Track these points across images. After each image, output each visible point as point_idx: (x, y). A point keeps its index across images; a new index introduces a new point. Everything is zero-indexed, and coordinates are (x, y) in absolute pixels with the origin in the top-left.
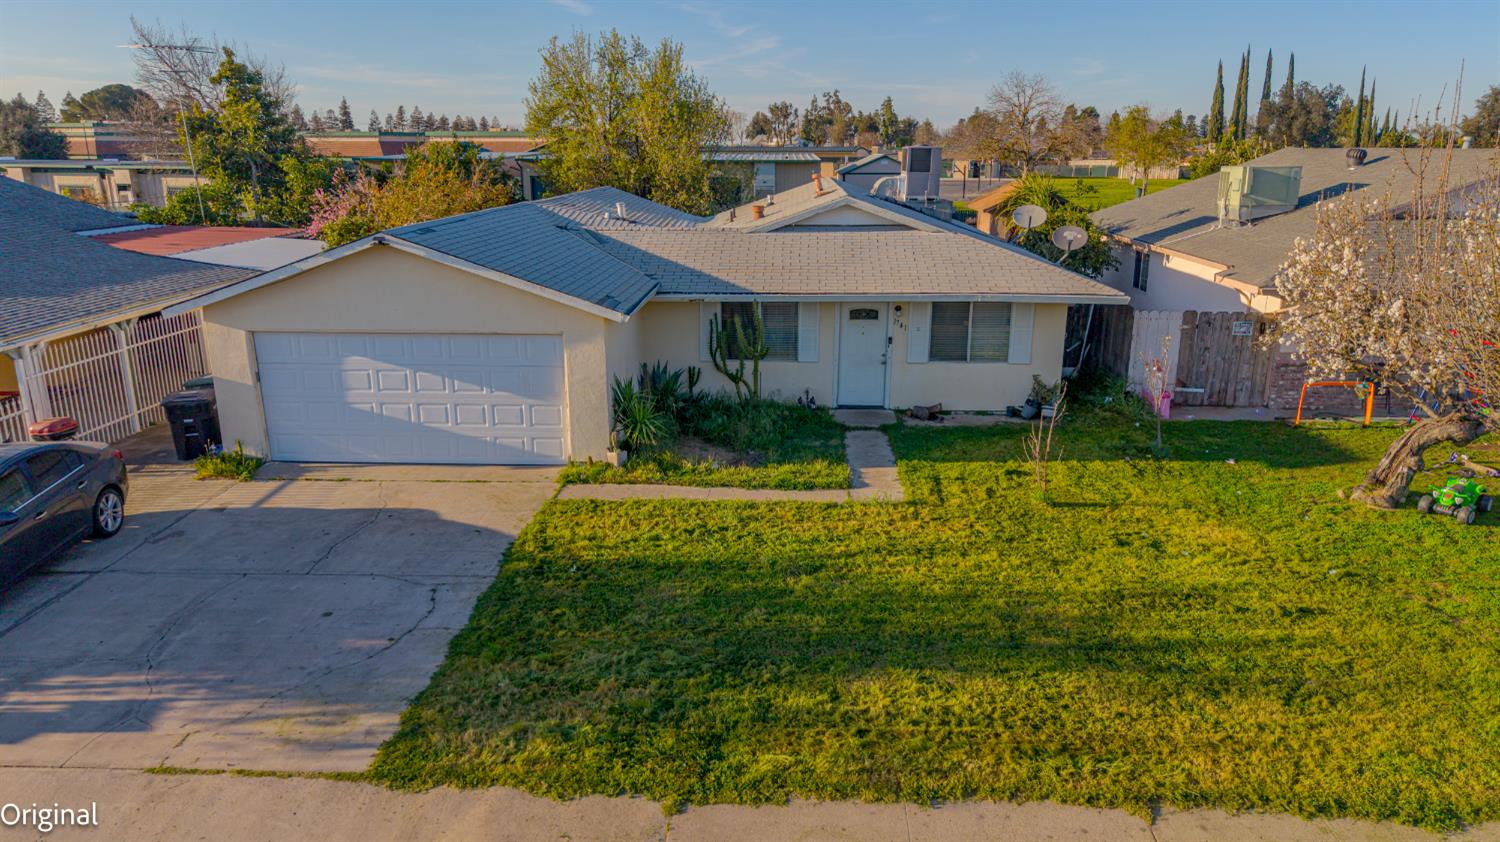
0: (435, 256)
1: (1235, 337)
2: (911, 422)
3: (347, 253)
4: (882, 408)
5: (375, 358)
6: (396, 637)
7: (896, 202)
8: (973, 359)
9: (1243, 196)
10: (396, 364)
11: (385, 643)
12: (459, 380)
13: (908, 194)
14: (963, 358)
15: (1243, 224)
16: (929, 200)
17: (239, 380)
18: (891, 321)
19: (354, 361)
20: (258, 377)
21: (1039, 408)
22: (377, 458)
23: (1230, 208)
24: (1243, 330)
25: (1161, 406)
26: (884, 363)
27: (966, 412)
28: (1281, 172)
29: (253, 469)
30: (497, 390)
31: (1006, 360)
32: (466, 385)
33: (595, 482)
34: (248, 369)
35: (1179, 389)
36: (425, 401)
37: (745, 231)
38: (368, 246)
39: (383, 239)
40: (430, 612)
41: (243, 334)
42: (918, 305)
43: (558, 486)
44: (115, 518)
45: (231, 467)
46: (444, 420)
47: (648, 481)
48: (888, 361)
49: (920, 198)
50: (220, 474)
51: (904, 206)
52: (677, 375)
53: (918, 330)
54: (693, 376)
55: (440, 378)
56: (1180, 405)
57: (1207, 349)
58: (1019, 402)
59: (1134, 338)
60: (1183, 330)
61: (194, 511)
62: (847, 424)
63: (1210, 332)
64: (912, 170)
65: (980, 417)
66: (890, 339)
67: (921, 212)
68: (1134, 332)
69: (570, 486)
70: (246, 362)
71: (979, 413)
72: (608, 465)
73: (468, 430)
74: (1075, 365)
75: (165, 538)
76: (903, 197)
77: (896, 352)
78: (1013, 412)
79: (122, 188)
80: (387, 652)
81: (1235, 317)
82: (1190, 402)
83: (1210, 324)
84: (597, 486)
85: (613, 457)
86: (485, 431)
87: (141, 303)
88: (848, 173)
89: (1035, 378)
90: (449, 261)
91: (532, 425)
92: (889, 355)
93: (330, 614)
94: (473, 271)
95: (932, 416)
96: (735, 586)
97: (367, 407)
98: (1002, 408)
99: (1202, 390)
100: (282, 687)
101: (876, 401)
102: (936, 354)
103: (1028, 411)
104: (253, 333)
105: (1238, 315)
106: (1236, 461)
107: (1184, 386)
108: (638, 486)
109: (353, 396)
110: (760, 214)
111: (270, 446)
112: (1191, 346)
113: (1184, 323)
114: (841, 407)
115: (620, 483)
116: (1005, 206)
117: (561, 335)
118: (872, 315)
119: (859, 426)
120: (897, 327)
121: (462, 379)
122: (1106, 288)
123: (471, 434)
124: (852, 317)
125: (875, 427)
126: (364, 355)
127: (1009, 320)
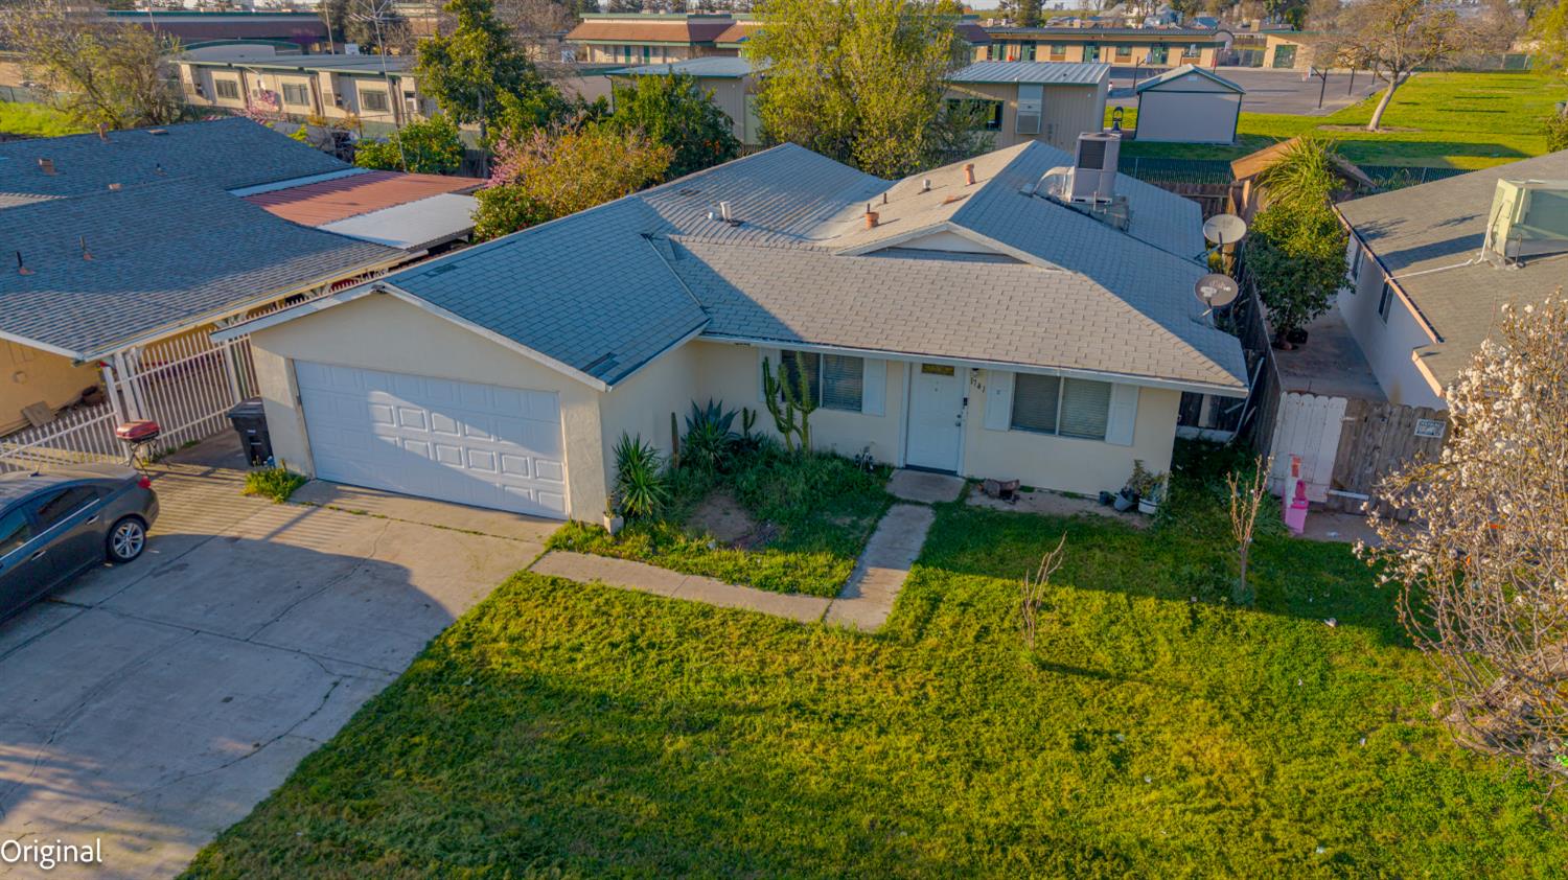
0: (431, 307)
1: (1418, 438)
2: (978, 500)
3: (355, 297)
4: (954, 474)
5: (395, 394)
6: (262, 743)
7: (1059, 203)
8: (1061, 434)
9: (1514, 226)
10: (415, 403)
11: (249, 748)
12: (469, 424)
13: (1074, 194)
14: (1052, 431)
16: (1098, 201)
17: (283, 402)
18: (968, 381)
19: (378, 395)
20: (300, 400)
21: (1136, 498)
22: (402, 489)
23: (1497, 236)
24: (1430, 430)
25: (1296, 521)
26: (959, 425)
27: (1052, 492)
29: (291, 488)
30: (505, 438)
31: (1101, 438)
32: (476, 431)
33: (580, 550)
34: (289, 394)
35: (1333, 492)
36: (440, 441)
37: (835, 252)
38: (368, 293)
39: (384, 287)
40: (313, 714)
41: (282, 360)
43: (544, 549)
44: (134, 545)
45: (271, 486)
46: (457, 461)
47: (631, 557)
48: (963, 424)
49: (1087, 199)
50: (263, 492)
51: (1069, 207)
52: (730, 416)
53: (998, 392)
54: (749, 418)
55: (452, 421)
56: (1335, 511)
57: (1376, 448)
58: (1114, 489)
59: (1279, 424)
60: (1344, 422)
61: (214, 537)
62: (898, 495)
63: (1383, 429)
64: (1080, 166)
66: (965, 400)
67: (1089, 215)
68: (1279, 417)
69: (554, 552)
70: (287, 387)
71: (1066, 495)
72: (601, 531)
73: (480, 473)
74: (1233, 429)
75: (167, 571)
76: (1068, 196)
77: (972, 415)
78: (1107, 500)
79: (409, 95)
80: (244, 761)
81: (1419, 414)
82: (1348, 509)
83: (1383, 418)
84: (581, 555)
85: (608, 522)
86: (494, 478)
87: (249, 298)
88: (1147, 90)
89: (1137, 463)
92: (964, 417)
93: (231, 699)
94: (464, 325)
95: (1006, 494)
96: (608, 737)
97: (391, 440)
98: (1094, 491)
99: (1365, 497)
100: (131, 790)
101: (949, 465)
102: (1017, 423)
103: (1121, 502)
104: (291, 360)
105: (1426, 412)
106: (1338, 624)
107: (1341, 489)
108: (619, 562)
109: (381, 427)
110: (874, 222)
111: (314, 463)
112: (1355, 445)
113: (1348, 414)
114: (908, 467)
115: (603, 556)
116: (1266, 177)
117: (557, 392)
118: (949, 371)
119: (912, 498)
120: (974, 388)
121: (472, 425)
122: (1224, 373)
123: (482, 478)
124: (928, 368)
125: (930, 502)
126: (387, 391)
127: (1109, 394)
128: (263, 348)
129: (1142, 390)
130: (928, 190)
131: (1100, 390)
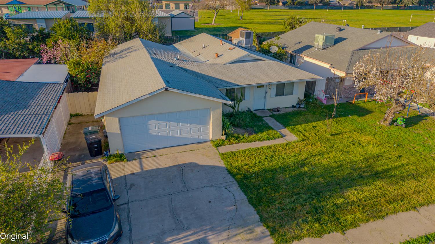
1: (336, 83)
4: (264, 109)
5: (157, 120)
6: (235, 205)
7: (242, 47)
8: (285, 95)
9: (323, 43)
10: (164, 121)
14: (283, 95)
15: (323, 50)
17: (116, 132)
18: (267, 87)
19: (151, 122)
20: (121, 130)
21: (300, 105)
22: (157, 147)
23: (319, 45)
24: (338, 81)
25: (325, 102)
26: (265, 98)
27: (283, 108)
28: (331, 37)
30: (192, 124)
31: (292, 94)
32: (183, 124)
34: (118, 129)
36: (171, 130)
37: (223, 64)
39: (168, 89)
40: (233, 195)
41: (117, 119)
42: (274, 84)
43: (215, 148)
45: (118, 158)
46: (177, 134)
50: (117, 161)
51: (244, 48)
53: (273, 89)
55: (176, 123)
57: (330, 86)
58: (295, 104)
60: (326, 82)
61: (125, 176)
63: (331, 82)
65: (287, 109)
66: (267, 92)
68: (316, 84)
70: (118, 127)
72: (222, 140)
73: (184, 136)
75: (131, 187)
76: (244, 45)
77: (268, 95)
78: (294, 107)
80: (238, 209)
81: (336, 78)
83: (331, 80)
85: (224, 137)
86: (188, 135)
88: (173, 17)
89: (298, 98)
90: (186, 93)
91: (201, 132)
92: (266, 96)
93: (210, 202)
95: (278, 110)
97: (155, 134)
98: (291, 106)
99: (329, 95)
101: (263, 108)
102: (277, 95)
103: (298, 106)
104: (119, 118)
106: (351, 116)
108: (234, 145)
109: (151, 131)
111: (124, 148)
112: (328, 86)
113: (327, 80)
114: (254, 110)
117: (210, 108)
118: (262, 86)
119: (265, 116)
120: (269, 89)
121: (182, 123)
122: (317, 76)
123: (184, 137)
124: (258, 87)
125: (268, 116)
126: (155, 120)
127: (293, 85)
128: (110, 117)
129: (299, 82)
130: (205, 47)
131: (292, 84)
